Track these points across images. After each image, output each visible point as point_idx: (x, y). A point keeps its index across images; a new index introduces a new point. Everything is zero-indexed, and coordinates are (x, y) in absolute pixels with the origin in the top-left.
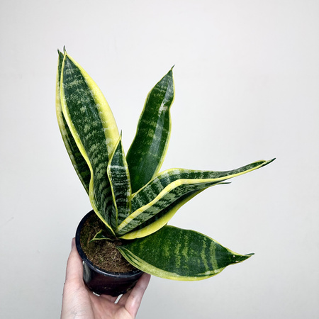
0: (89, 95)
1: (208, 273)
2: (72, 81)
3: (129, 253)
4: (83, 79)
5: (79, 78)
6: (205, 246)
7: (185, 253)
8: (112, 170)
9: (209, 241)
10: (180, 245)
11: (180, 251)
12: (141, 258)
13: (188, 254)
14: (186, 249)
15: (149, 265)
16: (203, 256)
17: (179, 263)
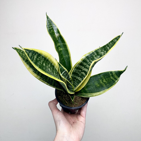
0: (43, 57)
1: (116, 81)
2: (34, 57)
3: (84, 95)
4: (37, 53)
5: (35, 54)
6: (111, 75)
7: (104, 81)
8: (63, 75)
9: (111, 72)
10: (101, 80)
11: (102, 82)
12: (90, 93)
13: (106, 81)
14: (104, 79)
15: (95, 93)
16: (112, 78)
17: (105, 85)
